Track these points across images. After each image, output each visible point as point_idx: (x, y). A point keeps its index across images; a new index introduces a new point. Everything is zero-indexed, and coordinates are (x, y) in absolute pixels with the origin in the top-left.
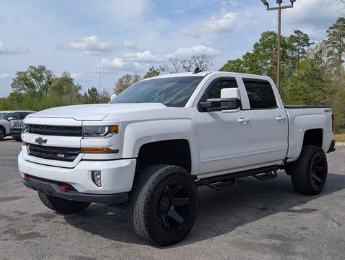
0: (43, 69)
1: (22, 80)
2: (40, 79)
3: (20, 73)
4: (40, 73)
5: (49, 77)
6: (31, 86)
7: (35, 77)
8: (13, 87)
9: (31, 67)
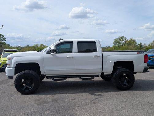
0: (123, 37)
1: (117, 41)
2: (122, 41)
3: (115, 39)
4: (123, 39)
5: (125, 40)
6: (119, 43)
7: (121, 40)
8: (113, 44)
9: (119, 37)
